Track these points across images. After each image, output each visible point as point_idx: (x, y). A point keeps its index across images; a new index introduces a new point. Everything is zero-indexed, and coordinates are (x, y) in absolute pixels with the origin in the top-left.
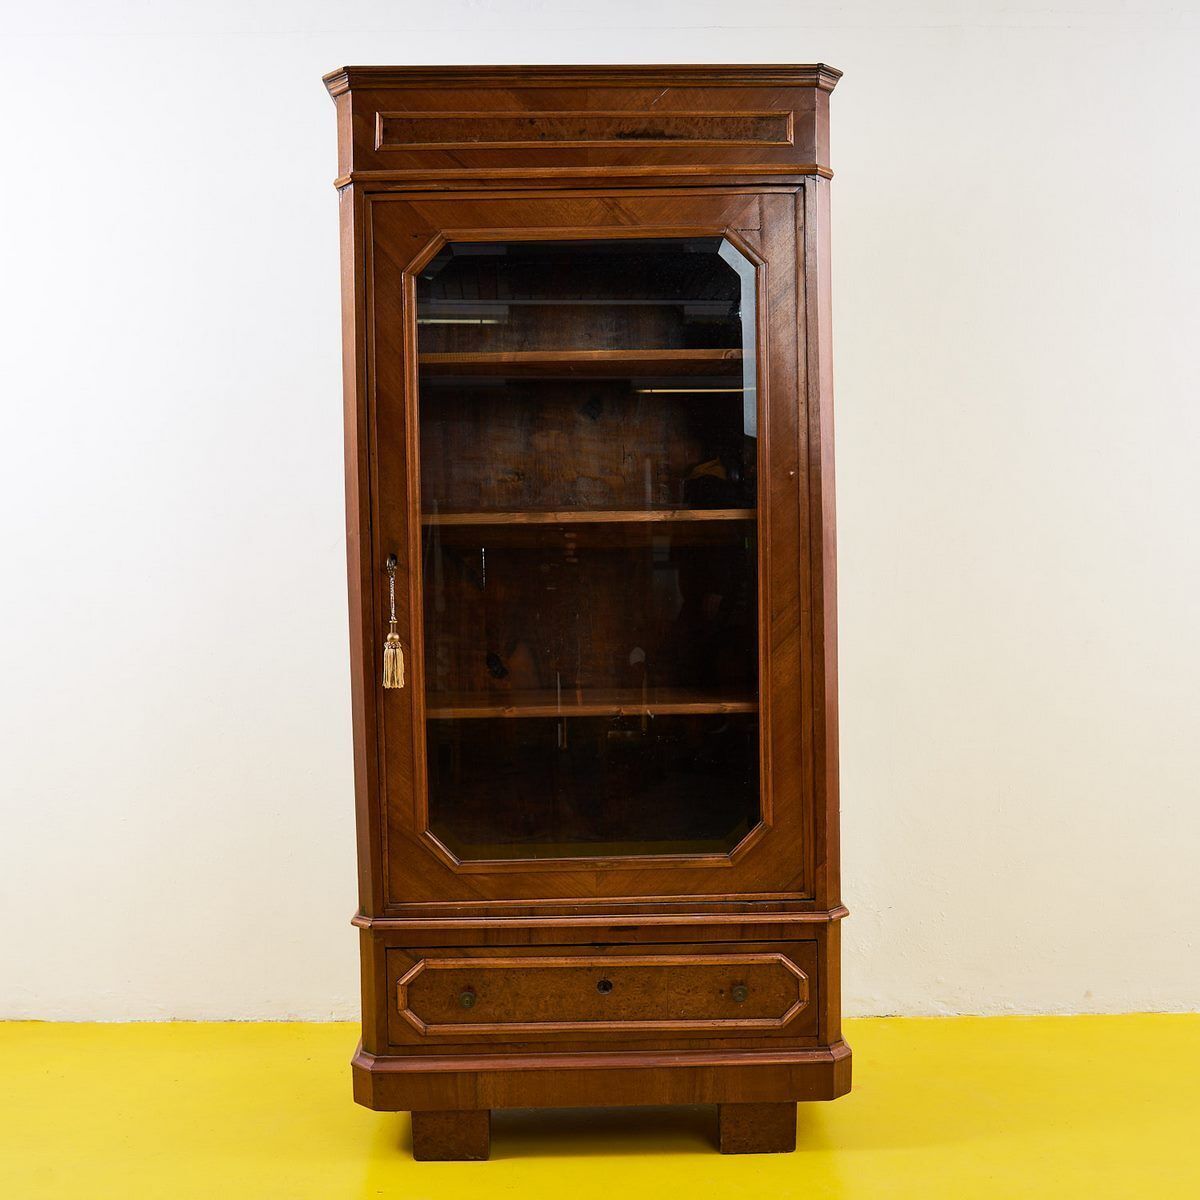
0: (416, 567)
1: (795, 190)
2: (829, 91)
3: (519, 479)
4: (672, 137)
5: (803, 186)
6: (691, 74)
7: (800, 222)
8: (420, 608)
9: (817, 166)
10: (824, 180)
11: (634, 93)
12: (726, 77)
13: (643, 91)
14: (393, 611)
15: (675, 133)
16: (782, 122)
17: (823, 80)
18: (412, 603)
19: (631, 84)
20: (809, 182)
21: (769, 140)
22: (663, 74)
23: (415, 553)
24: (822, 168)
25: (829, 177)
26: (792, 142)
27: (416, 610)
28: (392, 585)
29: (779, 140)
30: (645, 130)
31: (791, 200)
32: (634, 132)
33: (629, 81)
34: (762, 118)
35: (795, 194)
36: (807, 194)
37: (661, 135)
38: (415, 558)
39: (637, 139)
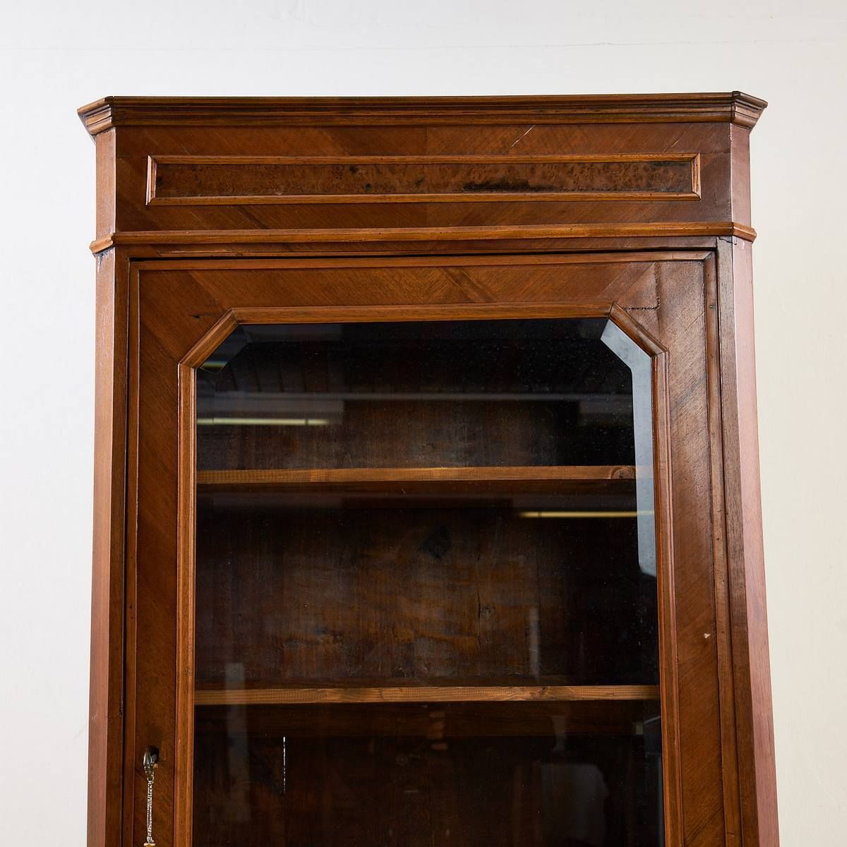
0: (185, 765)
1: (705, 255)
2: (749, 127)
3: (335, 641)
4: (538, 189)
5: (714, 250)
6: (564, 107)
7: (712, 297)
8: (188, 823)
9: (733, 224)
10: (743, 243)
11: (487, 132)
12: (609, 111)
13: (501, 129)
14: (149, 829)
15: (543, 183)
16: (685, 169)
17: (740, 113)
18: (178, 816)
19: (484, 121)
20: (722, 245)
21: (668, 190)
22: (527, 108)
23: (184, 746)
24: (741, 227)
25: (750, 238)
26: (699, 193)
27: (183, 827)
28: (150, 791)
29: (681, 191)
30: (503, 180)
31: (698, 270)
32: (488, 183)
33: (481, 116)
34: (658, 164)
35: (703, 261)
36: (720, 261)
37: (524, 187)
38: (184, 751)
39: (492, 192)
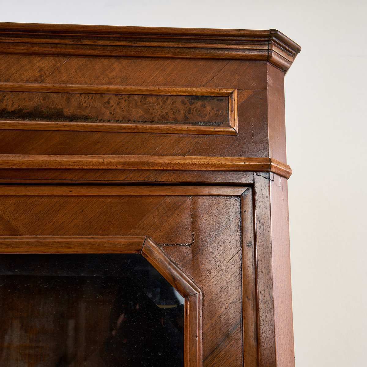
1: (240, 191)
2: (284, 70)
4: (72, 118)
5: (252, 186)
6: (101, 38)
7: (248, 236)
9: (270, 160)
10: (280, 180)
11: (25, 61)
12: (147, 44)
13: (38, 58)
15: (79, 112)
16: (223, 104)
19: (21, 49)
20: (260, 181)
21: (205, 124)
22: (64, 38)
24: (278, 163)
25: (285, 175)
26: (236, 128)
29: (218, 125)
30: (37, 107)
31: (234, 204)
32: (20, 110)
33: (18, 44)
34: (197, 97)
35: (240, 197)
36: (257, 197)
37: (59, 115)
39: (24, 120)
